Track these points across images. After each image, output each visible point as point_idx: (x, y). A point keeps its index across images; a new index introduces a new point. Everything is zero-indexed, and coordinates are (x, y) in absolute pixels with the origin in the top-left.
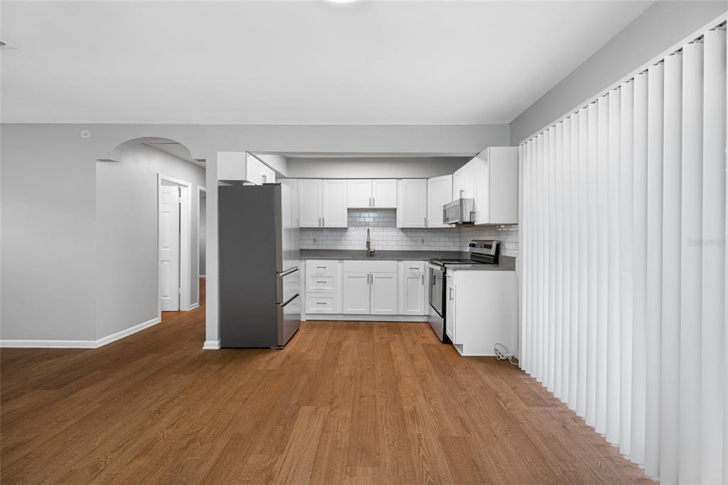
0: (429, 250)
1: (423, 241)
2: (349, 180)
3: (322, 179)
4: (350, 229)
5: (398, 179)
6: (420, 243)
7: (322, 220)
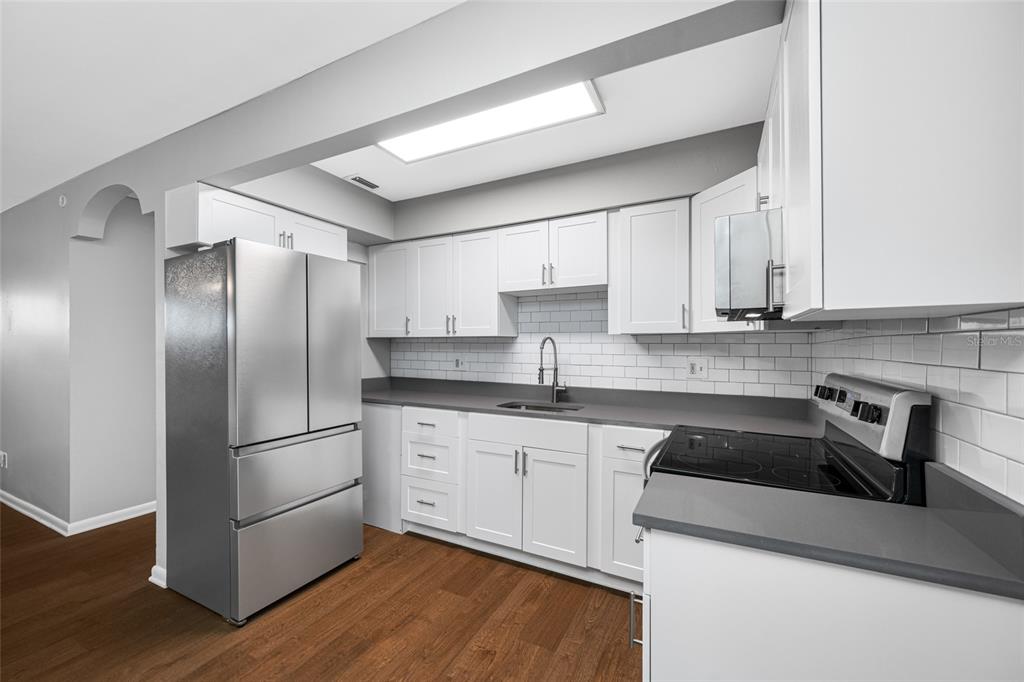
0: (711, 392)
1: (693, 367)
2: (500, 230)
3: (452, 234)
4: (521, 339)
5: (608, 210)
6: (686, 373)
7: (450, 321)
